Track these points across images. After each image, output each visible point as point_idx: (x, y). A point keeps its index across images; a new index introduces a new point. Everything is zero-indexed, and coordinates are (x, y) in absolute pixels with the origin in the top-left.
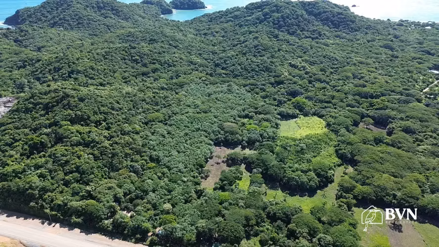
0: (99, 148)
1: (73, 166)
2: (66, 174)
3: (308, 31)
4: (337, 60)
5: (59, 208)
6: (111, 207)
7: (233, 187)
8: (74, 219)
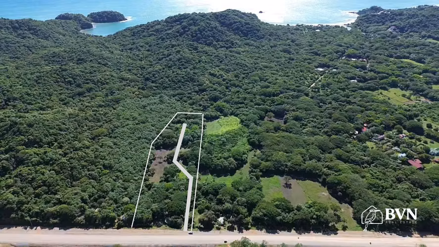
0: (58, 164)
1: (40, 181)
2: (35, 189)
3: (222, 41)
4: (247, 66)
5: (37, 214)
6: (81, 207)
7: (175, 178)
8: (52, 221)
